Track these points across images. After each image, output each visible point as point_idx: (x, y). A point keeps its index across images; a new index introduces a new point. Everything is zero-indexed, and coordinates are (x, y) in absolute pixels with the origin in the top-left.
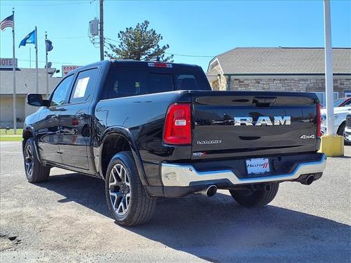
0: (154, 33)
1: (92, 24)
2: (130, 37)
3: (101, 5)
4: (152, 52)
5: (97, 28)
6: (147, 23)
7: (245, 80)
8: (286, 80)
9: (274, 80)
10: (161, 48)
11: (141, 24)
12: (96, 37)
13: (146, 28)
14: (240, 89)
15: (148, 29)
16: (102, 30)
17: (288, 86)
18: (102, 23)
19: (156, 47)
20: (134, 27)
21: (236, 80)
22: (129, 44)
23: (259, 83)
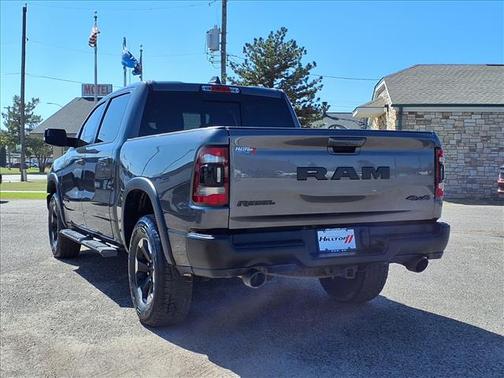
0: (294, 46)
1: (211, 35)
2: (260, 51)
3: (224, 7)
4: (291, 73)
5: (218, 40)
6: (284, 30)
7: (426, 113)
8: (491, 113)
9: (472, 113)
10: (304, 67)
11: (275, 33)
12: (215, 53)
13: (282, 38)
14: (417, 128)
15: (285, 40)
16: (224, 43)
17: (494, 124)
18: (224, 34)
19: (297, 66)
20: (266, 38)
21: (410, 113)
22: (258, 62)
23: (447, 118)
